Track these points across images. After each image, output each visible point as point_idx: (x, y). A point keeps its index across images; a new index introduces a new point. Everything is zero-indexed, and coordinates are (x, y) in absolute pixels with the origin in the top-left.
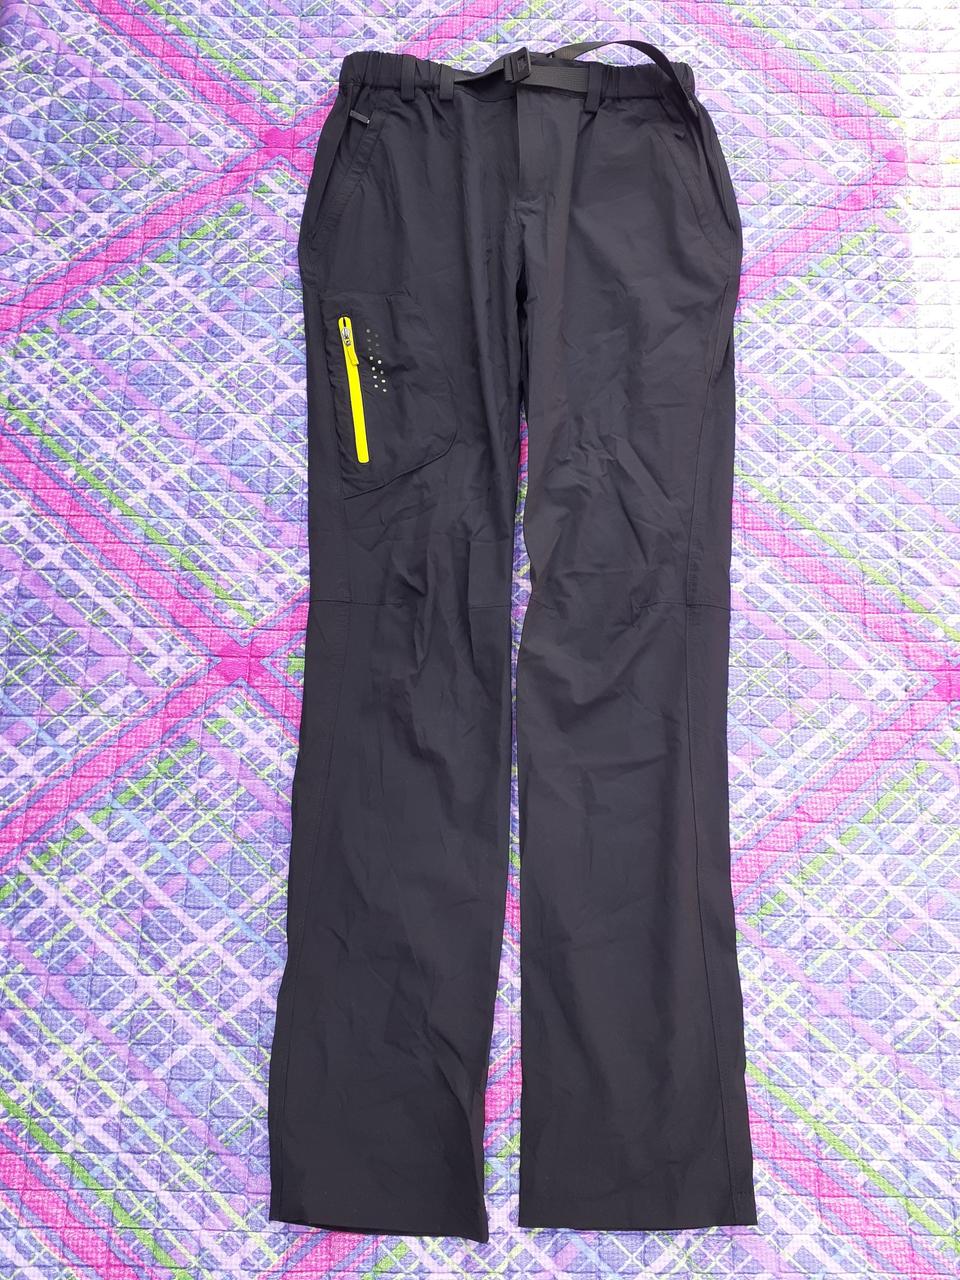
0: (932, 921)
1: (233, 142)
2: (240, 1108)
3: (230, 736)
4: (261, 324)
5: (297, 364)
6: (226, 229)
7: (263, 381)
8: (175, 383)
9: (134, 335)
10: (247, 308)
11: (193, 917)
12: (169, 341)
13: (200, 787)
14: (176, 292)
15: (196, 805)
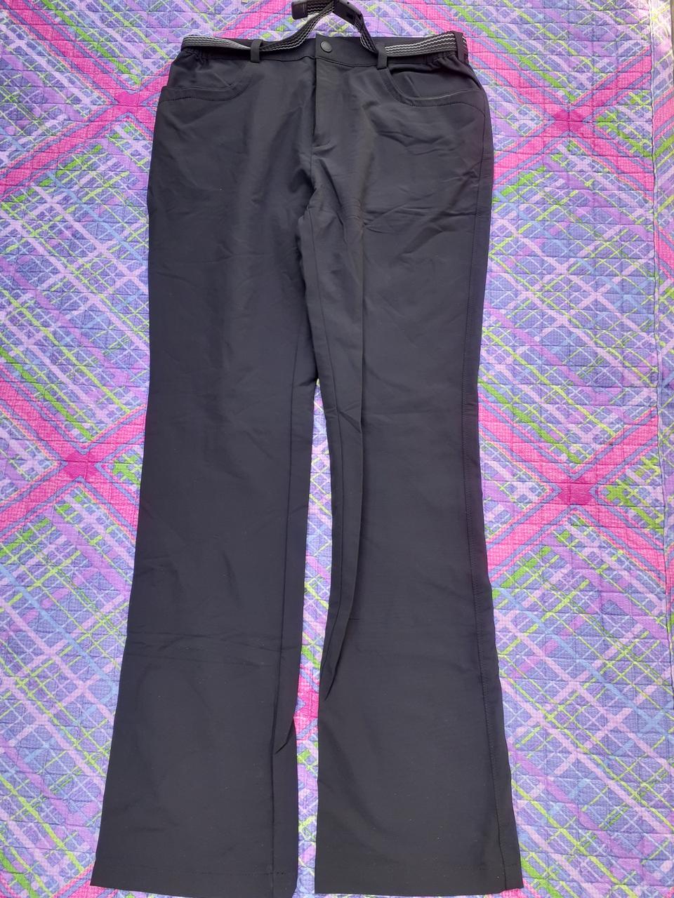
0: (547, 658)
1: (97, 101)
2: (65, 768)
3: (72, 516)
4: (109, 231)
5: (132, 259)
6: (89, 163)
7: (108, 271)
8: (47, 271)
9: (22, 237)
10: (100, 220)
11: (42, 638)
12: (46, 241)
13: (50, 550)
14: (51, 207)
15: (47, 562)
